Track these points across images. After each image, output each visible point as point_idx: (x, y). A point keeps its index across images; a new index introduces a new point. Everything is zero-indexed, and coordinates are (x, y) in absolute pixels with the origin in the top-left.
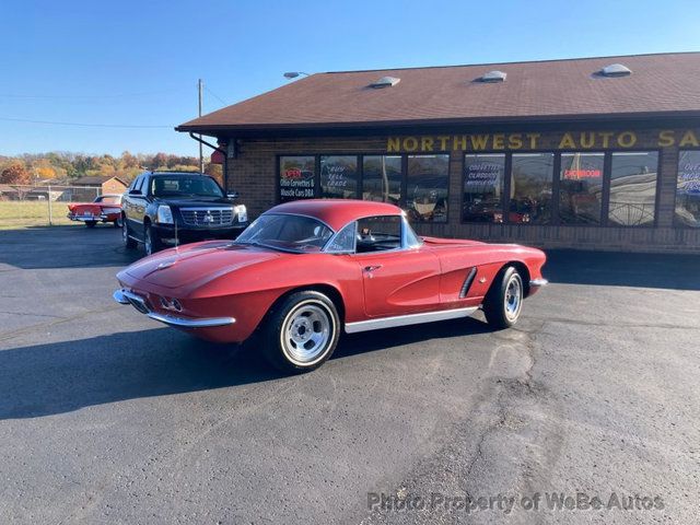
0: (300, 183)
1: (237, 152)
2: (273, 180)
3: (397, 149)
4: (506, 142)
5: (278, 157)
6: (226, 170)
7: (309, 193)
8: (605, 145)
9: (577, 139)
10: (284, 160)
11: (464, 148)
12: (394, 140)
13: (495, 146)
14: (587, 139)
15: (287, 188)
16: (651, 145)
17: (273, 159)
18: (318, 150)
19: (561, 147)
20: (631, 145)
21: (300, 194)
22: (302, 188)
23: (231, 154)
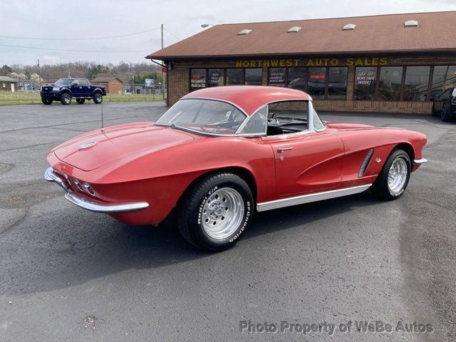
0: (199, 81)
1: (172, 67)
2: (188, 80)
3: (240, 66)
4: (285, 63)
5: (190, 69)
6: (168, 75)
7: (204, 86)
8: (326, 64)
9: (314, 62)
10: (192, 70)
11: (268, 65)
12: (239, 62)
13: (281, 65)
14: (319, 61)
15: (194, 84)
16: (344, 65)
17: (188, 70)
18: (207, 66)
19: (308, 65)
20: (336, 64)
21: (200, 86)
22: (200, 84)
23: (169, 69)
